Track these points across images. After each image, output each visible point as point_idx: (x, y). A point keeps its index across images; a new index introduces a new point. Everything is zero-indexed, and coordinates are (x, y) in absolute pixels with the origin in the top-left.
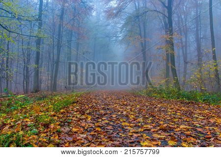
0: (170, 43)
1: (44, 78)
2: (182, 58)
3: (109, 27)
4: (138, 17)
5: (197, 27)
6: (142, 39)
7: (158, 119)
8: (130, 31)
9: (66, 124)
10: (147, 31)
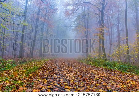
0: (102, 33)
1: (26, 49)
2: (109, 41)
3: (67, 21)
4: (84, 16)
5: (118, 23)
6: (86, 29)
7: (87, 83)
8: (79, 24)
9: (31, 86)
10: (89, 24)
